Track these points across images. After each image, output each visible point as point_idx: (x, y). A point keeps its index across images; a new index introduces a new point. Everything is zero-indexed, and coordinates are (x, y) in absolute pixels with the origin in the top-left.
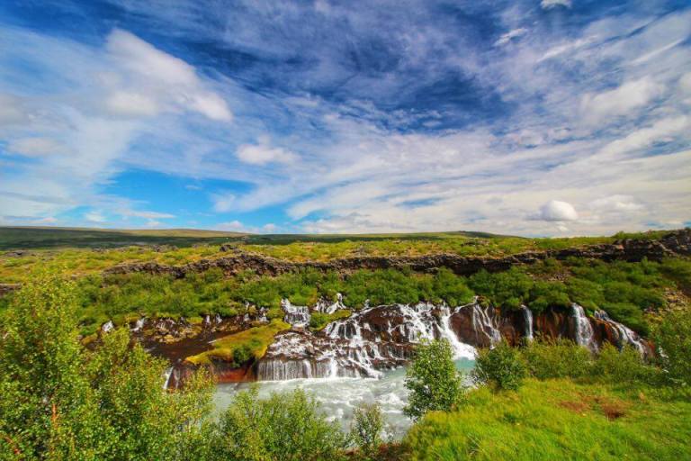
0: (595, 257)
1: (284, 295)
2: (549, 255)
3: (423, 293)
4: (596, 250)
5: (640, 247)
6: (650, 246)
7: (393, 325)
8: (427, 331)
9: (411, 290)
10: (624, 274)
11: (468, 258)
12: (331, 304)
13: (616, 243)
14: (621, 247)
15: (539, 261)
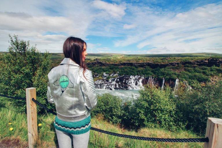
0: (196, 64)
1: (104, 71)
2: (181, 63)
3: (138, 73)
4: (198, 62)
5: (214, 61)
6: (218, 61)
7: (125, 80)
8: (134, 82)
9: (135, 72)
10: (202, 71)
11: (155, 64)
12: (115, 74)
13: (206, 60)
14: (207, 61)
15: (177, 65)
